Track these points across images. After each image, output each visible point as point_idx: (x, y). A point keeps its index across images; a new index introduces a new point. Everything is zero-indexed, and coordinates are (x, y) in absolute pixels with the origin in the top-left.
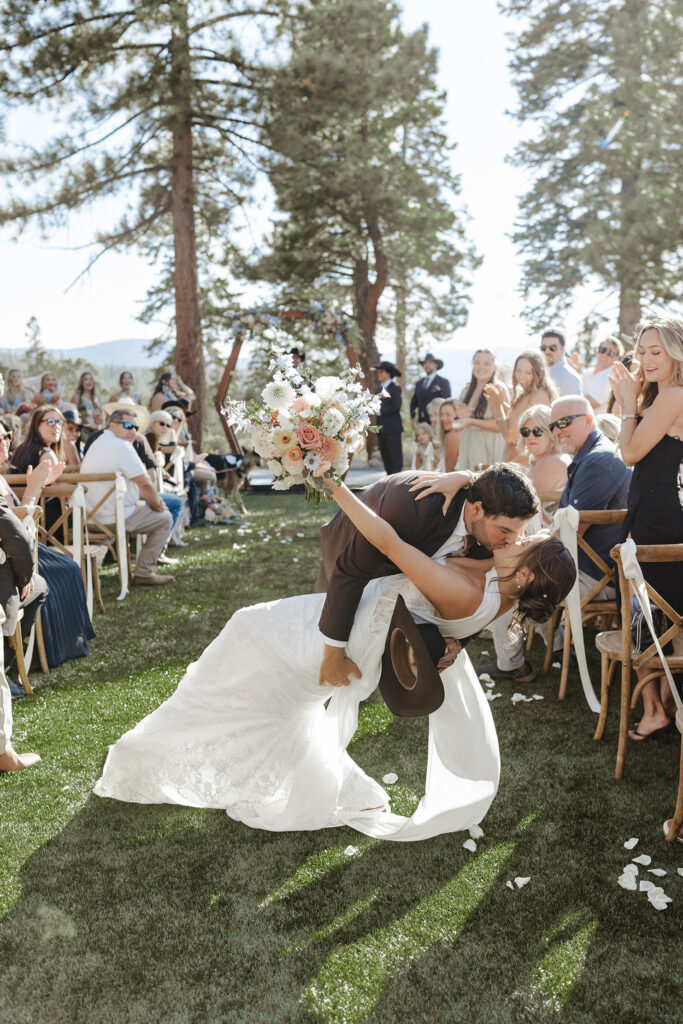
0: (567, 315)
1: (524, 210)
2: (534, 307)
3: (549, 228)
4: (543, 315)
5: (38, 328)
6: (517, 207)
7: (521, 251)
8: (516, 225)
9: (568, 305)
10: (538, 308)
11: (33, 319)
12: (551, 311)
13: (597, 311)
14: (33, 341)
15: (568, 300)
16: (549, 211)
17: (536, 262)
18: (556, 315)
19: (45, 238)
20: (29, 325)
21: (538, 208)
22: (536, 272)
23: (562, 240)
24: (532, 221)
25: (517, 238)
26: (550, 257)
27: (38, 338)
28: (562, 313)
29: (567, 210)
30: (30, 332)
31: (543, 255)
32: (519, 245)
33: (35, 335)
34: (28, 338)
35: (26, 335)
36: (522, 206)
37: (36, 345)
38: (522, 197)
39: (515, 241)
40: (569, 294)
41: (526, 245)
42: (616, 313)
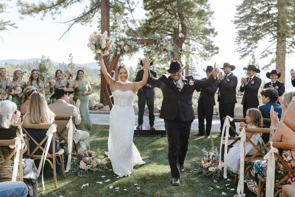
0: (255, 51)
1: (239, 11)
2: (243, 48)
3: (248, 18)
4: (245, 51)
5: (72, 57)
7: (237, 27)
8: (235, 17)
9: (256, 47)
10: (244, 48)
11: (71, 54)
13: (268, 49)
14: (71, 61)
15: (256, 45)
16: (248, 12)
17: (243, 31)
18: (251, 51)
20: (69, 56)
21: (244, 11)
22: (243, 34)
23: (254, 22)
24: (242, 15)
25: (236, 22)
26: (249, 28)
27: (72, 60)
28: (254, 50)
29: (256, 11)
30: (70, 59)
31: (246, 28)
32: (236, 25)
33: (71, 59)
34: (69, 60)
35: (69, 59)
36: (238, 10)
37: (71, 62)
38: (238, 6)
40: (257, 43)
41: (240, 25)
42: (275, 50)
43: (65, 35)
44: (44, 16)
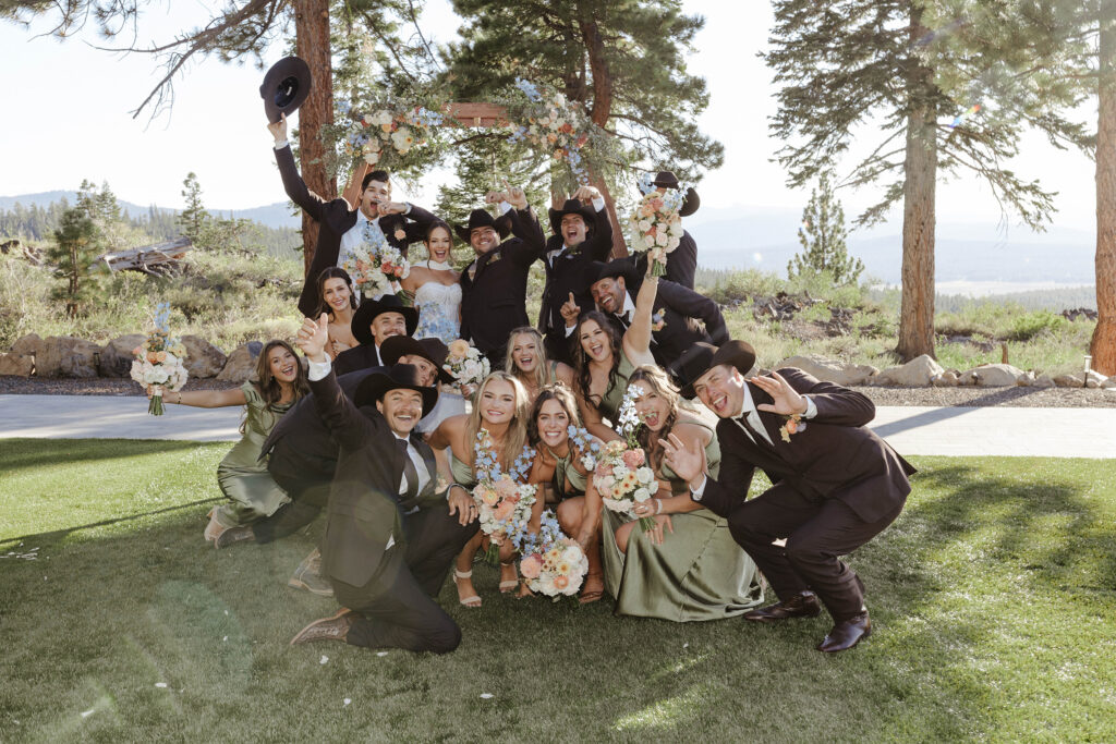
0: (839, 159)
1: (783, 22)
2: (799, 148)
3: (816, 43)
4: (808, 159)
5: (197, 185)
6: (774, 18)
7: (778, 78)
8: (773, 42)
9: (841, 146)
10: (803, 151)
11: (191, 175)
12: (820, 153)
13: (880, 154)
14: (192, 201)
15: (843, 140)
16: (814, 25)
17: (798, 89)
18: (825, 159)
19: (108, 33)
20: (186, 182)
21: (799, 20)
22: (797, 102)
23: (833, 61)
24: (794, 36)
25: (774, 59)
26: (818, 81)
27: (197, 197)
28: (834, 157)
29: (839, 21)
30: (189, 191)
31: (808, 81)
32: (774, 71)
33: (194, 195)
34: (186, 198)
35: (184, 194)
36: (779, 17)
37: (194, 205)
38: (780, 5)
39: (772, 64)
40: (845, 131)
41: (786, 69)
42: (902, 157)
43: (156, 97)
44: (68, 21)
